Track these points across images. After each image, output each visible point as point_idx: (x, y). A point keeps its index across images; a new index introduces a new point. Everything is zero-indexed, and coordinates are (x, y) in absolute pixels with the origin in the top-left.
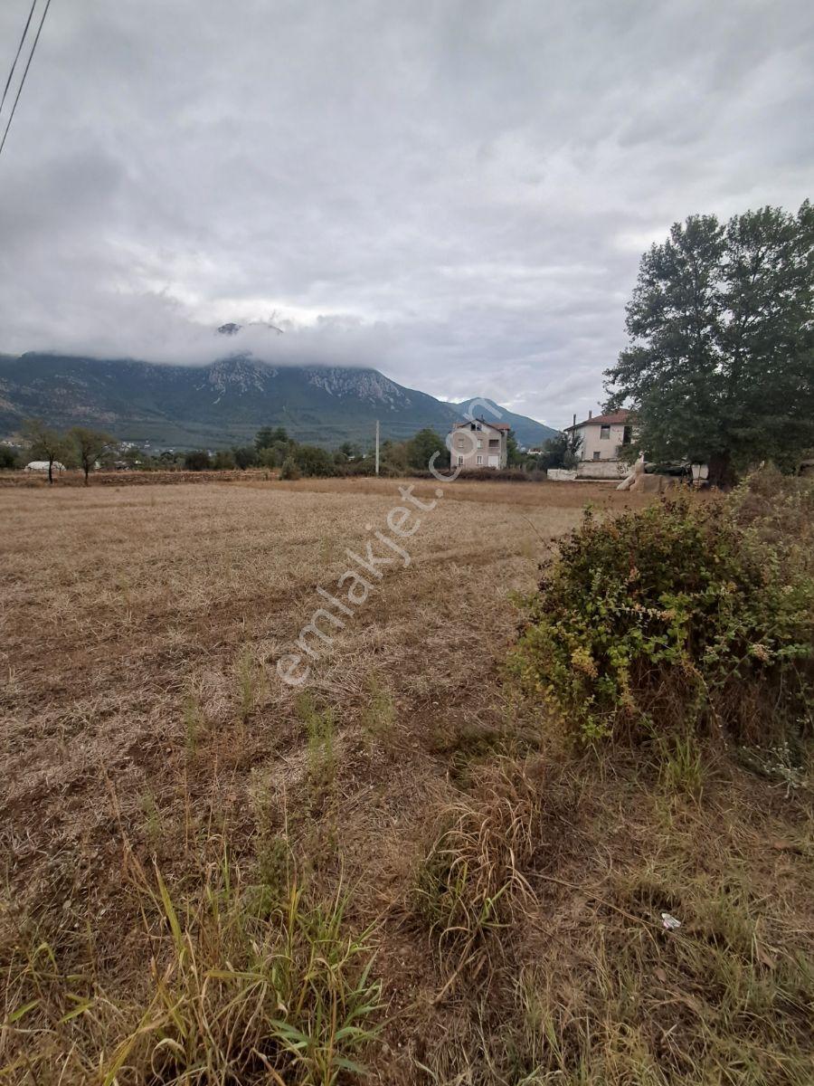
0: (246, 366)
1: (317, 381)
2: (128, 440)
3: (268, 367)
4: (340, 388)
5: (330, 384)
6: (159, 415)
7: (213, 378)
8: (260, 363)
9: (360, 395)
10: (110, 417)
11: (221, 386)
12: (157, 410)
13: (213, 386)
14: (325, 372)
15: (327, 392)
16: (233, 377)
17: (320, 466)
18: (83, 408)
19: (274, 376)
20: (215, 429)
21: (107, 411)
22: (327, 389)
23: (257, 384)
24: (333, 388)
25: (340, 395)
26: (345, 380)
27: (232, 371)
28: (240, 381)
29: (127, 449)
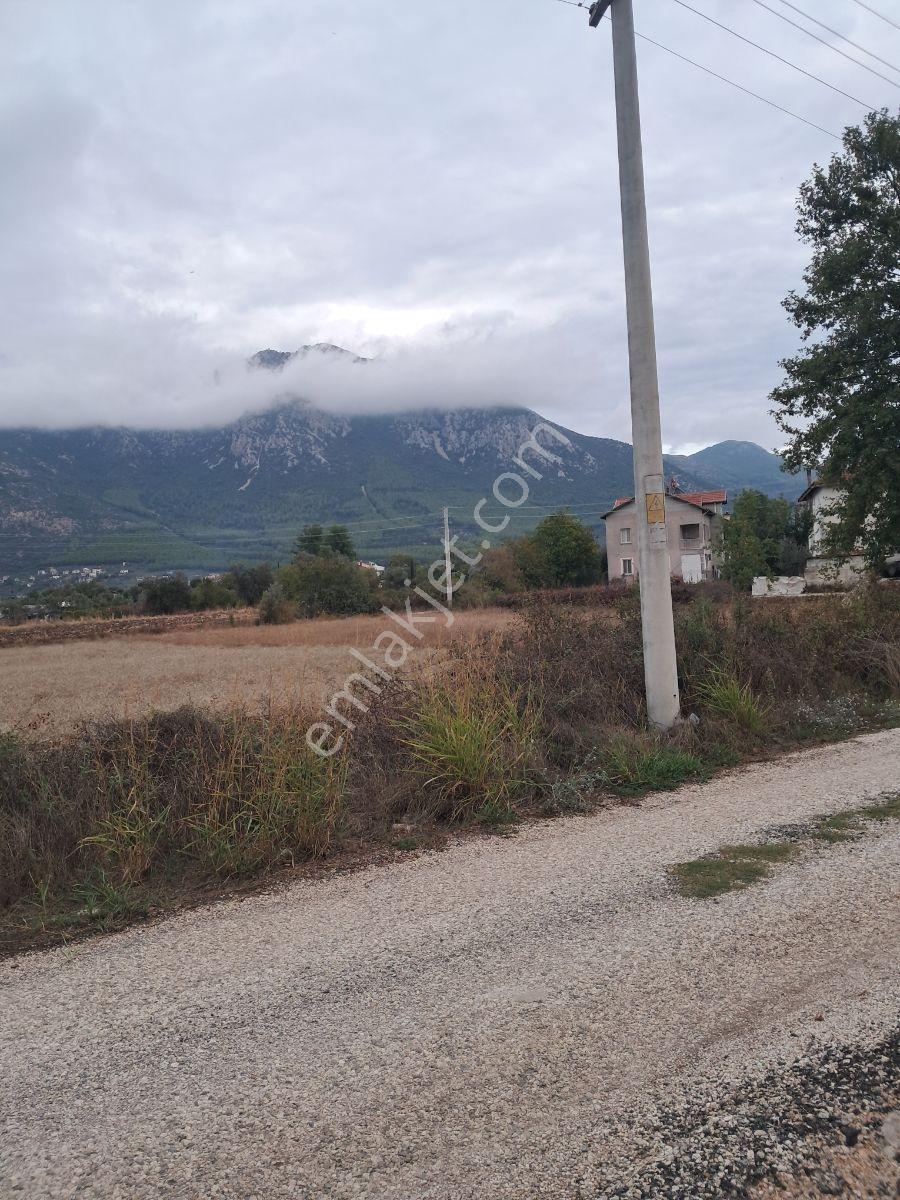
0: (295, 420)
1: (421, 439)
2: (92, 564)
3: (334, 420)
4: (462, 446)
5: (444, 441)
6: (145, 516)
7: (237, 447)
8: (322, 415)
9: (500, 456)
10: (64, 525)
11: (251, 459)
12: (142, 509)
13: (239, 459)
14: (434, 420)
15: (441, 457)
16: (272, 442)
17: (341, 596)
18: (21, 514)
19: (344, 434)
20: (244, 535)
21: (59, 516)
22: (440, 450)
23: (317, 452)
24: (449, 448)
25: (463, 460)
26: (471, 432)
27: (270, 432)
28: (283, 449)
29: (89, 580)
